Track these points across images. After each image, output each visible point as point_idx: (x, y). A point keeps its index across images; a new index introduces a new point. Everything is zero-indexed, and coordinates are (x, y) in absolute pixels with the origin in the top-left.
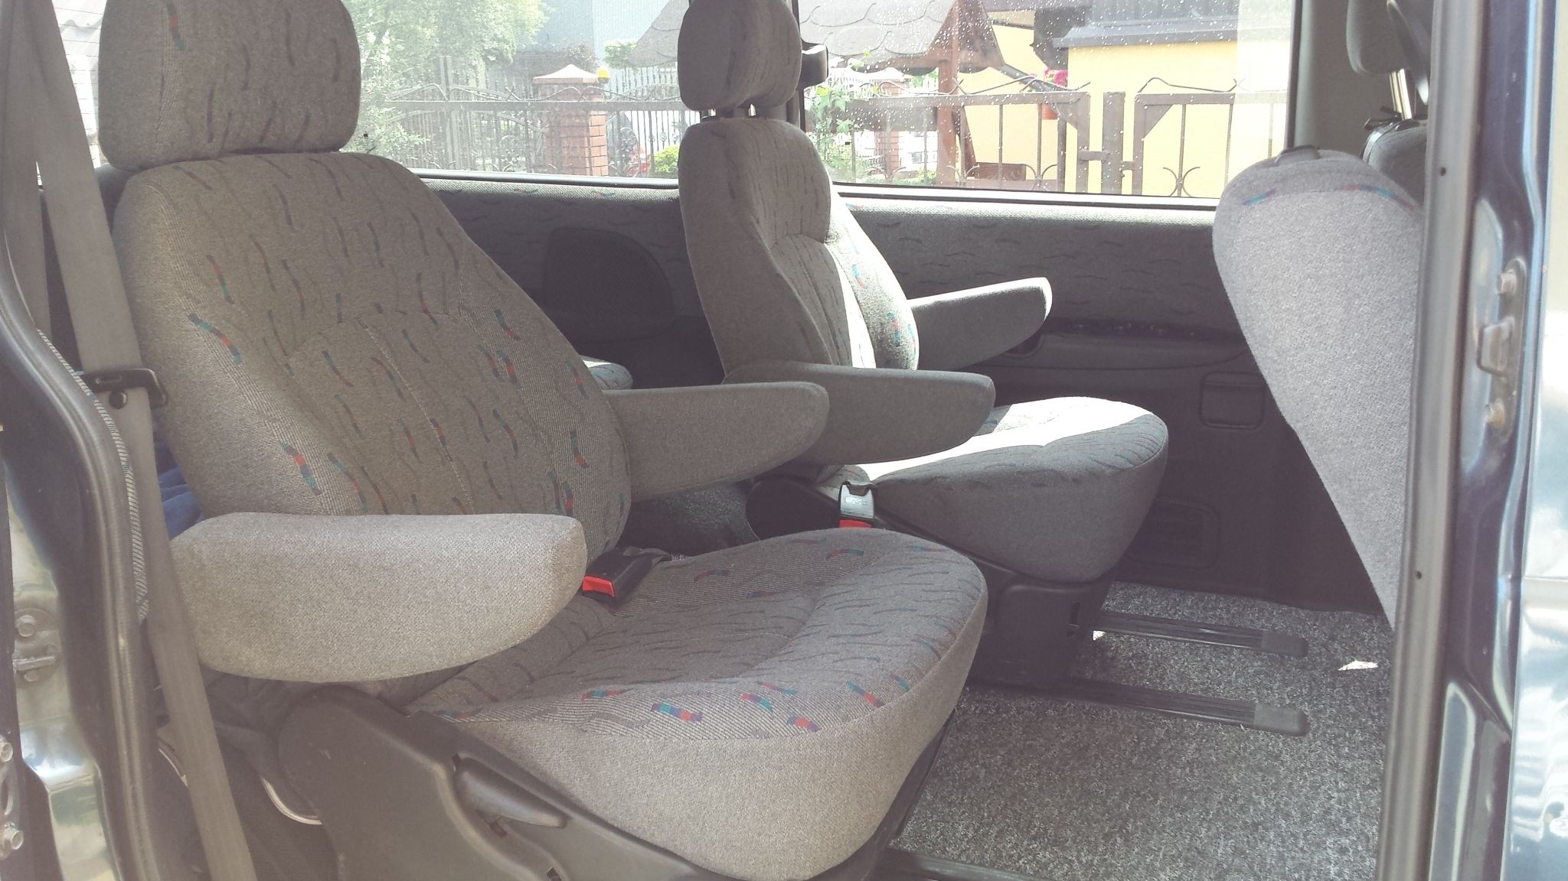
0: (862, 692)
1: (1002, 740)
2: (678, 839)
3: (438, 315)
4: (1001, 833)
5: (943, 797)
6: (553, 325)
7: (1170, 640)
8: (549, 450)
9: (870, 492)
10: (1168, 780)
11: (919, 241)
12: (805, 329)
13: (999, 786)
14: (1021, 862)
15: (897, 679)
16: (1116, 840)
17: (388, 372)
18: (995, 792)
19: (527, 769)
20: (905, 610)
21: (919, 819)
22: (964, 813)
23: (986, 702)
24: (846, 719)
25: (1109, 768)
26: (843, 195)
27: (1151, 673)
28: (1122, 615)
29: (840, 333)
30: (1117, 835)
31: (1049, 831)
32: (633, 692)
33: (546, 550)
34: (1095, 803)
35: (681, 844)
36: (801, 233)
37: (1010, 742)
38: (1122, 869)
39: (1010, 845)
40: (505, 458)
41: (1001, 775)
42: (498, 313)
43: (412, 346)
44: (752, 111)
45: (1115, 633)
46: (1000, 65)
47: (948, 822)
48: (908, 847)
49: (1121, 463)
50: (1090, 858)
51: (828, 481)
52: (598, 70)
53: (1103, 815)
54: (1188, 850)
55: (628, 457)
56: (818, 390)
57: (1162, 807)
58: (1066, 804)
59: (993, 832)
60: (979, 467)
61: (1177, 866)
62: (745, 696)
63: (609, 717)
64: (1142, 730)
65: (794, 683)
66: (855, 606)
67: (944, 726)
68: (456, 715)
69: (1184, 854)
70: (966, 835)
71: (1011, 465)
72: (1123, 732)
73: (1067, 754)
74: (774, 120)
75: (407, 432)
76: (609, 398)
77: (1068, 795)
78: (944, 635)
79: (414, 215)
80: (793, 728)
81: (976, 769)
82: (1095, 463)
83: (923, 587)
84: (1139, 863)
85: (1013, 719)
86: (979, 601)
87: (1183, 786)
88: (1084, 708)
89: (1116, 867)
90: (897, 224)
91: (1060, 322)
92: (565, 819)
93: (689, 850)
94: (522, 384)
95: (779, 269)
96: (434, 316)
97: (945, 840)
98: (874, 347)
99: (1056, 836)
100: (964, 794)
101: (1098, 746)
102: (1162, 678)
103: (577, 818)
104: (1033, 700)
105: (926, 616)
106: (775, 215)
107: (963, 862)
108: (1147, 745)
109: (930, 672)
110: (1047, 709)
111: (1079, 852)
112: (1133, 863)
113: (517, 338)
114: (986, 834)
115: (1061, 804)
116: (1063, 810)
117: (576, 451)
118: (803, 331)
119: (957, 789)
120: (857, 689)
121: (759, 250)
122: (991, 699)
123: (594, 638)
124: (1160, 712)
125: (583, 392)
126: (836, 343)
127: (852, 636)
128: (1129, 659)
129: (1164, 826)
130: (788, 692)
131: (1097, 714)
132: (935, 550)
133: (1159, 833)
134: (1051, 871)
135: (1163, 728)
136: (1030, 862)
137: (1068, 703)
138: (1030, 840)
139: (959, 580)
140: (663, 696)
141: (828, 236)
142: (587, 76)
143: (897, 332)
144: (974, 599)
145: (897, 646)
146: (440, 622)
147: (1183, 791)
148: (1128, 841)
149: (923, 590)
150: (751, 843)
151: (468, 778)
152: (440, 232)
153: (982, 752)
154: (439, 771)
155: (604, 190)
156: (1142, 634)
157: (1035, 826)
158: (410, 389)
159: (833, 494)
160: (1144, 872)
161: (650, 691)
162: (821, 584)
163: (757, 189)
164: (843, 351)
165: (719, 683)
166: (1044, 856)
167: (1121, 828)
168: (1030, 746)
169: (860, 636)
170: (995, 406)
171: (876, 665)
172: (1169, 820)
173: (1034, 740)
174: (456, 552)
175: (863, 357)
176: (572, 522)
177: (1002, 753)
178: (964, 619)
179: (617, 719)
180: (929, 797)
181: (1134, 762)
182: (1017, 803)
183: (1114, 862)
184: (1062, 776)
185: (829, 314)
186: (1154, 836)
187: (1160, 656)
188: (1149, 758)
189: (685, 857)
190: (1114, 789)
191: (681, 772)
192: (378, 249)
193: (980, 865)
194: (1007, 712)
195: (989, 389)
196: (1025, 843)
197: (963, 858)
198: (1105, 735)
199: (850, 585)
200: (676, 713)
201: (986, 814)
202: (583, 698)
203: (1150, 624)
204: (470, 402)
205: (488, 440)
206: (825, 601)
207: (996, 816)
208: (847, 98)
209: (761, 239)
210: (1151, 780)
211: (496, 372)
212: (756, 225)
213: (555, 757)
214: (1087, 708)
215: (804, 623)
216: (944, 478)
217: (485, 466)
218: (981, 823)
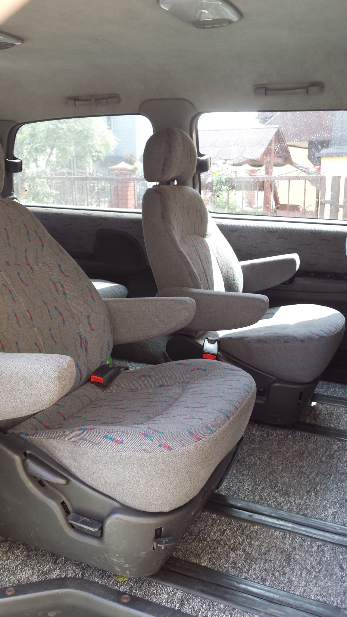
0: (192, 434)
1: (268, 448)
2: (113, 492)
3: (33, 267)
4: (263, 488)
5: (240, 472)
6: (82, 271)
7: (344, 407)
8: (78, 323)
9: (216, 343)
10: (336, 469)
11: (246, 237)
12: (192, 275)
13: (264, 468)
14: (270, 502)
15: (208, 428)
16: (311, 494)
17: (9, 291)
18: (263, 470)
19: (54, 459)
20: (218, 397)
21: (229, 481)
22: (248, 479)
23: (263, 431)
24: (184, 445)
25: (312, 462)
26: (213, 217)
27: (334, 421)
28: (325, 396)
29: (209, 275)
30: (312, 492)
31: (284, 489)
32: (96, 429)
33: (55, 370)
34: (305, 477)
35: (114, 494)
36: (194, 233)
37: (271, 449)
38: (313, 507)
39: (266, 494)
40: (59, 326)
41: (266, 463)
42: (59, 266)
43: (21, 279)
44: (176, 182)
45: (321, 403)
46: (292, 163)
47: (241, 483)
48: (223, 493)
49: (322, 334)
50: (299, 501)
51: (201, 337)
52: (135, 164)
53: (307, 482)
54: (342, 500)
55: (112, 326)
56: (191, 301)
57: (333, 480)
58: (292, 477)
59: (260, 488)
60: (262, 334)
61: (337, 507)
62: (142, 434)
63: (86, 440)
64: (328, 446)
65: (164, 429)
66: (198, 394)
67: (237, 444)
68: (27, 435)
69: (340, 502)
70: (248, 489)
71: (276, 333)
72: (320, 447)
73: (294, 455)
74: (185, 186)
75: (16, 315)
76: (105, 302)
77: (293, 473)
78: (232, 409)
79: (25, 225)
80: (161, 448)
81: (256, 460)
82: (311, 334)
83: (228, 386)
84: (320, 504)
85: (274, 439)
86: (251, 393)
87: (342, 471)
88: (304, 435)
89: (310, 506)
90: (237, 230)
91: (302, 273)
92: (68, 481)
93: (117, 497)
94: (68, 296)
95: (182, 249)
96: (32, 267)
97: (239, 490)
98: (224, 281)
99: (286, 491)
100: (249, 470)
101: (308, 452)
102: (339, 424)
103: (73, 481)
104: (283, 431)
105: (226, 400)
106: (182, 226)
107: (246, 501)
108: (329, 452)
109: (224, 426)
110: (289, 435)
111: (295, 498)
112: (318, 504)
113: (67, 276)
114: (257, 489)
115: (290, 477)
116: (291, 479)
117: (90, 324)
118: (190, 275)
119: (247, 468)
120: (190, 432)
121: (173, 241)
122: (266, 430)
123: (93, 401)
124: (336, 438)
125: (93, 299)
126: (207, 280)
127: (194, 407)
128: (326, 415)
129: (333, 488)
130: (161, 433)
131: (309, 438)
132: (236, 370)
133: (330, 492)
134: (282, 507)
135: (337, 445)
136: (274, 502)
137: (298, 433)
138: (275, 492)
139: (243, 384)
140: (108, 432)
141: (206, 235)
142: (130, 167)
143: (234, 275)
144: (248, 393)
145: (211, 413)
146: (13, 398)
147: (342, 474)
148: (317, 494)
149: (228, 388)
150: (143, 496)
151: (28, 461)
152: (36, 232)
153: (259, 452)
154: (17, 459)
155: (119, 214)
156: (332, 404)
157: (278, 486)
158: (18, 297)
159: (201, 342)
160: (322, 509)
161: (103, 429)
162: (188, 383)
163: (174, 215)
164: (210, 284)
165: (132, 427)
166: (280, 499)
167: (314, 488)
168: (280, 451)
169: (197, 408)
170: (269, 308)
171: (201, 422)
172: (335, 486)
173: (281, 448)
174: (19, 370)
175: (219, 287)
176: (68, 358)
177: (268, 453)
178: (243, 402)
179: (89, 441)
180: (235, 471)
181: (323, 460)
182: (271, 476)
183: (310, 503)
184: (292, 465)
185: (204, 267)
186: (328, 493)
187: (339, 414)
188: (330, 458)
189: (117, 499)
190: (313, 472)
191: (114, 465)
192: (8, 239)
193: (253, 502)
194: (272, 436)
195: (266, 301)
196: (273, 493)
197: (246, 499)
198: (312, 447)
199: (199, 384)
200: (113, 440)
201: (258, 480)
202: (77, 431)
203: (336, 400)
204: (45, 303)
205: (51, 319)
206: (187, 390)
207: (262, 481)
208: (226, 177)
209: (174, 236)
210: (329, 468)
211: (57, 290)
212: (173, 231)
213: (64, 455)
214: (306, 435)
215: (177, 400)
216: (247, 337)
217: (50, 329)
218: (255, 484)
